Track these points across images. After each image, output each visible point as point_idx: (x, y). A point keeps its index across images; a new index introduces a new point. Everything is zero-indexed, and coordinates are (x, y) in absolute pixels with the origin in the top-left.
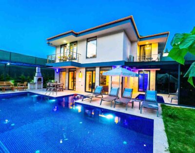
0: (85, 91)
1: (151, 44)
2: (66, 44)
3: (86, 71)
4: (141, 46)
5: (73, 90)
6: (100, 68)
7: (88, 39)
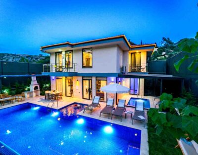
0: (83, 98)
1: (140, 52)
2: (61, 52)
3: (83, 80)
4: (132, 53)
5: (71, 97)
6: (96, 77)
7: (83, 49)
